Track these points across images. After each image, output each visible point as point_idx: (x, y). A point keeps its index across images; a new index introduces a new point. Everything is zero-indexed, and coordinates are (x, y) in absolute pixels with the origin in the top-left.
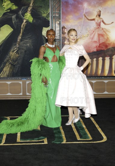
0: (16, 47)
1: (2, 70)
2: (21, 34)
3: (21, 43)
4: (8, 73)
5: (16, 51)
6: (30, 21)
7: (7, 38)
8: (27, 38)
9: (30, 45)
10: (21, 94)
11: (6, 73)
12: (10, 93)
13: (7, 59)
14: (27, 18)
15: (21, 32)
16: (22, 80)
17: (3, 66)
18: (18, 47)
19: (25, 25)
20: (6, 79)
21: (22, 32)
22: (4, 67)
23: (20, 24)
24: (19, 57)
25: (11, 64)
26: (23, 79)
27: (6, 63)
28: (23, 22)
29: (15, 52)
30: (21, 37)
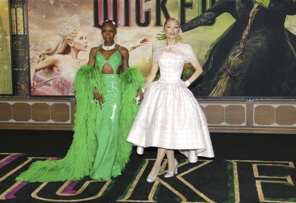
2: (248, 28)
3: (247, 42)
4: (224, 89)
5: (239, 54)
6: (264, 6)
7: (226, 33)
8: (258, 33)
9: (262, 45)
10: (244, 124)
13: (224, 67)
14: (261, 1)
15: (249, 24)
16: (246, 101)
17: (217, 78)
18: (243, 49)
19: (256, 12)
20: (220, 99)
21: (251, 24)
22: (218, 81)
23: (247, 10)
24: (243, 64)
25: (230, 75)
26: (248, 99)
27: (221, 74)
28: (253, 7)
29: (237, 56)
30: (248, 31)
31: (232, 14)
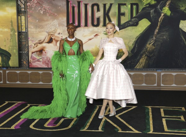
0: (153, 40)
1: (139, 62)
2: (158, 28)
3: (157, 36)
4: (143, 64)
5: (152, 43)
6: (167, 15)
8: (164, 31)
9: (166, 38)
10: (156, 85)
11: (142, 64)
12: (145, 83)
14: (165, 12)
18: (155, 40)
19: (162, 19)
20: (141, 70)
21: (159, 26)
22: (140, 59)
24: (155, 49)
25: (147, 55)
26: (158, 70)
27: (142, 55)
28: (161, 15)
29: (151, 44)
30: (158, 30)
31: (148, 19)
